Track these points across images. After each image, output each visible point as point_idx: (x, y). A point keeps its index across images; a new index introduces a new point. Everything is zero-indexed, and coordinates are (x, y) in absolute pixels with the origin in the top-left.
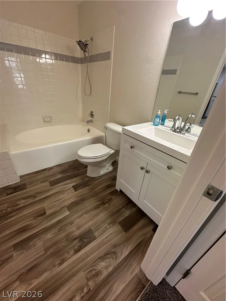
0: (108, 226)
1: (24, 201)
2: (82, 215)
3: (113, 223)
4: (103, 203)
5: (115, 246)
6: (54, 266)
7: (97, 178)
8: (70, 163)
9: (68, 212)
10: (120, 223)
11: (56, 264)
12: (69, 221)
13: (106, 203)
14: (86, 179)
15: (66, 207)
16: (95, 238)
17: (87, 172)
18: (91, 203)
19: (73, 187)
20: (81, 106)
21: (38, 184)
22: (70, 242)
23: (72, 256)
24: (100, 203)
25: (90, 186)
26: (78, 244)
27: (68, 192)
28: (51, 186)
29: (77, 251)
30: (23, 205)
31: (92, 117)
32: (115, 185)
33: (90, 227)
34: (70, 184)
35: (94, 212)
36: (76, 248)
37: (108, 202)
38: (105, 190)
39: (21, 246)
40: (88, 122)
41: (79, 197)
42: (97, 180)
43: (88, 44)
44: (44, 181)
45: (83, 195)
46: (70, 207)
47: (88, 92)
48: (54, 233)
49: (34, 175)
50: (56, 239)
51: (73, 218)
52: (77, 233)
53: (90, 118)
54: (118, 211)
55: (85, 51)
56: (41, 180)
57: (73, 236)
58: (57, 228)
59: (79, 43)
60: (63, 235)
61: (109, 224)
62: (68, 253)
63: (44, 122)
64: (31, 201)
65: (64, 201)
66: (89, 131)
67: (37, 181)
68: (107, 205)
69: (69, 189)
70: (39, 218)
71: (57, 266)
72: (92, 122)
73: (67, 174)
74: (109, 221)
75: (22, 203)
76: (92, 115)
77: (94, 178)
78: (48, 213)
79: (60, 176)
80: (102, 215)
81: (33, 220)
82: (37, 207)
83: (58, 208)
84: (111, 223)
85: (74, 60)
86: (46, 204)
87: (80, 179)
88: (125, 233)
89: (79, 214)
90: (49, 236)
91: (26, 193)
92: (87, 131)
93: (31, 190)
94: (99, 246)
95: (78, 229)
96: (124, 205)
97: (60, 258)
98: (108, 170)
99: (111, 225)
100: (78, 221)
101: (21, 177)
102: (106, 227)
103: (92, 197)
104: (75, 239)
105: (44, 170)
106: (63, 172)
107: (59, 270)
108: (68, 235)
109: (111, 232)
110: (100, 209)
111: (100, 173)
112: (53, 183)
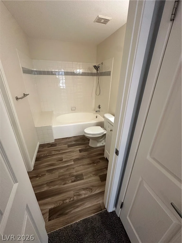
0: (92, 175)
1: (54, 152)
2: (80, 166)
3: (96, 175)
4: (94, 163)
5: (93, 186)
6: (61, 184)
7: (95, 148)
8: (81, 136)
9: (73, 162)
10: (100, 176)
11: (62, 183)
12: (72, 167)
13: (95, 163)
14: (88, 147)
15: (73, 160)
16: (83, 179)
17: (89, 144)
18: (86, 161)
19: (80, 150)
20: (94, 101)
21: (62, 145)
22: (70, 176)
23: (70, 183)
24: (92, 162)
25: (89, 152)
26: (74, 179)
27: (76, 152)
28: (68, 147)
29: (72, 182)
30: (53, 154)
31: (100, 109)
32: (104, 155)
33: (82, 173)
34: (78, 148)
35: (87, 166)
36: (73, 180)
37: (97, 163)
38: (97, 156)
39: (50, 171)
40: (96, 112)
41: (81, 156)
42: (94, 149)
43: (99, 67)
44: (65, 144)
45: (83, 156)
46: (75, 160)
47: (98, 93)
48: (64, 170)
49: (61, 140)
50: (65, 173)
51: (75, 166)
52: (75, 174)
53: (98, 109)
54: (101, 169)
55: (97, 71)
56: (64, 143)
57: (73, 175)
58: (66, 169)
59: (95, 67)
60: (68, 173)
61: (93, 175)
62: (68, 181)
63: (72, 110)
64: (57, 152)
65: (73, 156)
66: (97, 117)
67: (63, 143)
68: (95, 164)
69: (77, 151)
70: (59, 162)
71: (62, 185)
72: (99, 112)
73: (77, 143)
74: (93, 173)
75: (53, 153)
76: (99, 107)
77: (93, 147)
78: (64, 160)
79: (74, 143)
80: (91, 169)
81: (56, 162)
82: (60, 156)
83: (69, 159)
84: (94, 174)
85: (92, 74)
86: (63, 156)
87: (84, 146)
88: (101, 182)
89: (79, 165)
90: (62, 171)
91: (56, 148)
92: (96, 117)
93: (58, 147)
94: (84, 183)
95: (76, 172)
96: (106, 167)
97: (65, 182)
98: (103, 144)
99: (94, 175)
100: (77, 168)
101: (55, 140)
102: (91, 175)
103: (88, 158)
104: (73, 176)
105: (67, 138)
106: (76, 141)
107: (63, 187)
108: (70, 173)
109: (93, 179)
110: (91, 165)
111: (97, 145)
112: (69, 146)
